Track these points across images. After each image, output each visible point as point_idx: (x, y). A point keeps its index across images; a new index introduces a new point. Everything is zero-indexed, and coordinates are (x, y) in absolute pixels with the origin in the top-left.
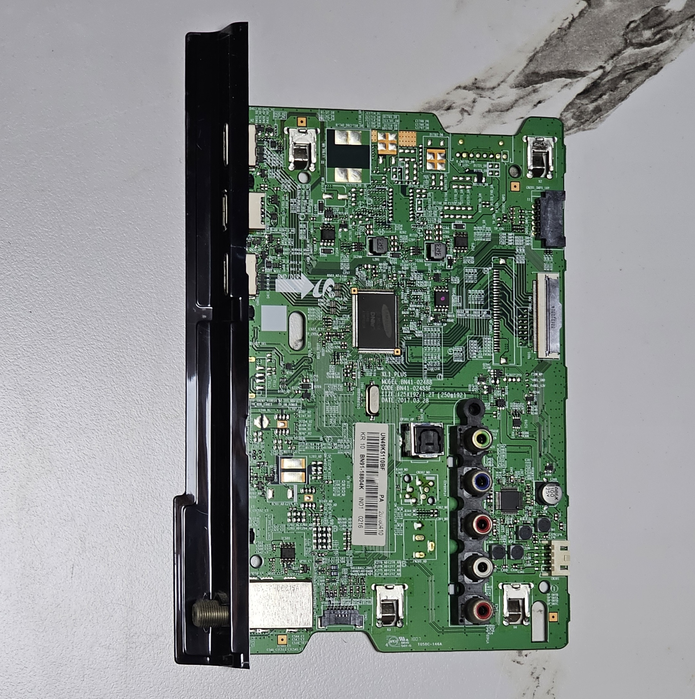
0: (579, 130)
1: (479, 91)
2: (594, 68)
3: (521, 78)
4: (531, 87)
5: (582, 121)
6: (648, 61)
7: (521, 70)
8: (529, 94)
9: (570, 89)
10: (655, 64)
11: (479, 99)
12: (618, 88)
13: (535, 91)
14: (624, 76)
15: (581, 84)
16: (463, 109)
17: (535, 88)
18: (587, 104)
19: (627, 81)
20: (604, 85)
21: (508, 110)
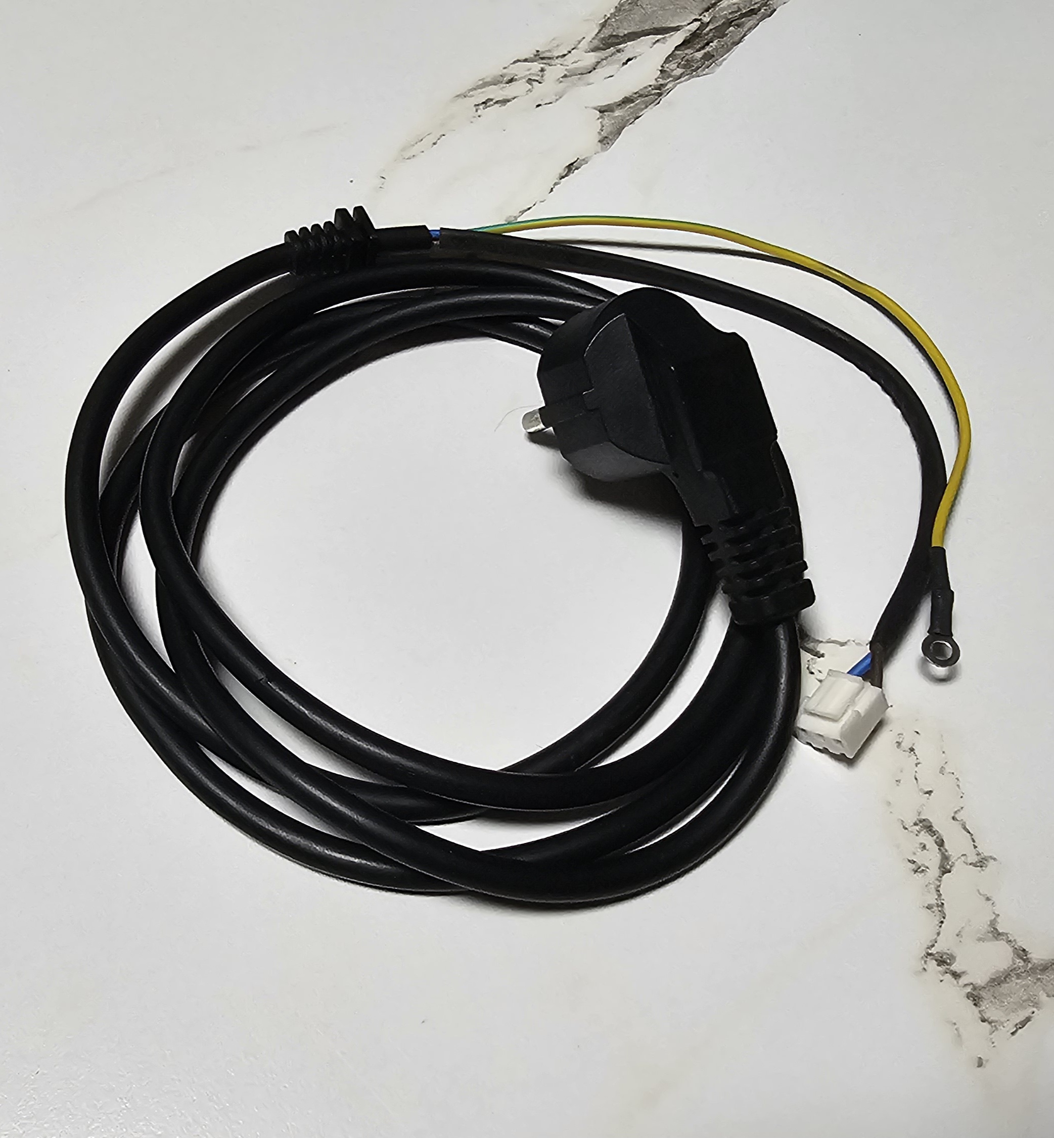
0: (693, 77)
1: (544, 61)
2: (689, 22)
3: (596, 42)
4: (612, 48)
5: (693, 68)
6: (756, 6)
7: (593, 35)
8: (613, 54)
9: (664, 43)
10: (765, 8)
11: (547, 67)
12: (727, 34)
13: (618, 51)
14: (729, 23)
15: (678, 38)
16: (530, 79)
17: (618, 49)
18: (692, 54)
19: (736, 27)
20: (707, 34)
21: (590, 72)
